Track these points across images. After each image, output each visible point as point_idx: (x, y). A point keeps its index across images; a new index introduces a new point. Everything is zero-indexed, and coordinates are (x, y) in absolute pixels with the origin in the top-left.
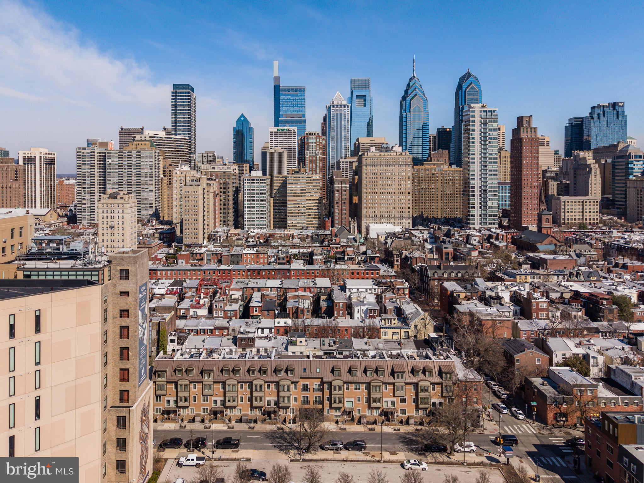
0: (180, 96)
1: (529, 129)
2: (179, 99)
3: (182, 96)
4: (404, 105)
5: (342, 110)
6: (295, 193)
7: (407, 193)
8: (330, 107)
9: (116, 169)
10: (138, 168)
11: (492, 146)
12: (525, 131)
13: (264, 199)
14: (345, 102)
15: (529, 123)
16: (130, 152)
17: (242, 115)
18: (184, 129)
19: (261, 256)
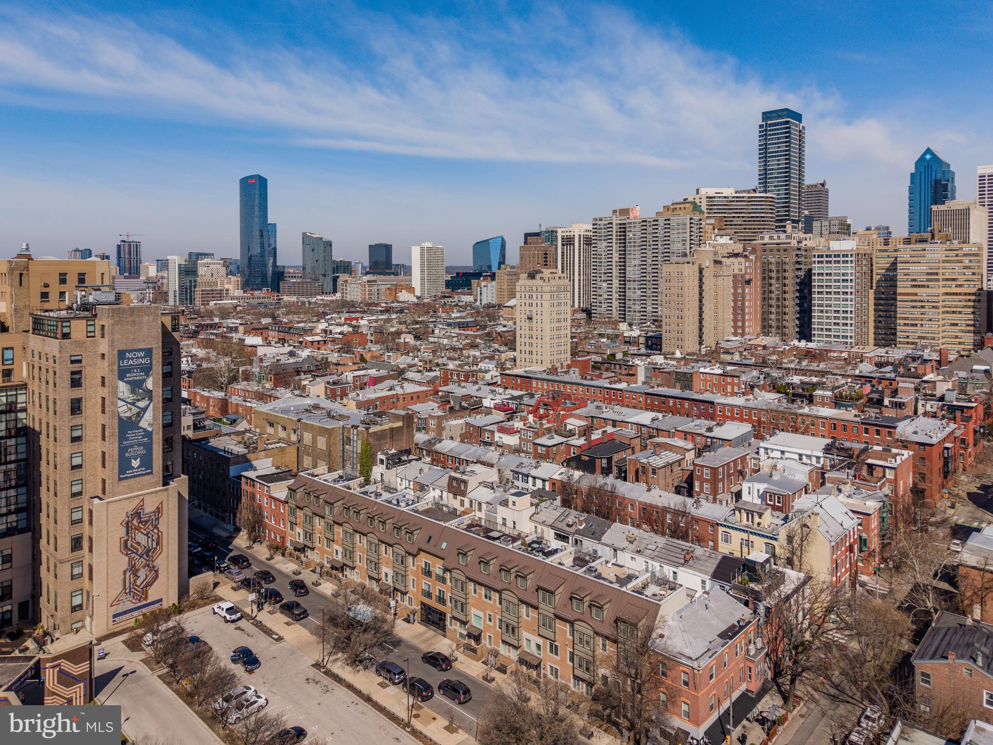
0: (773, 130)
2: (770, 135)
3: (776, 130)
6: (914, 280)
9: (639, 246)
10: (667, 245)
13: (849, 290)
16: (657, 221)
17: (928, 151)
18: (778, 182)
19: (729, 380)
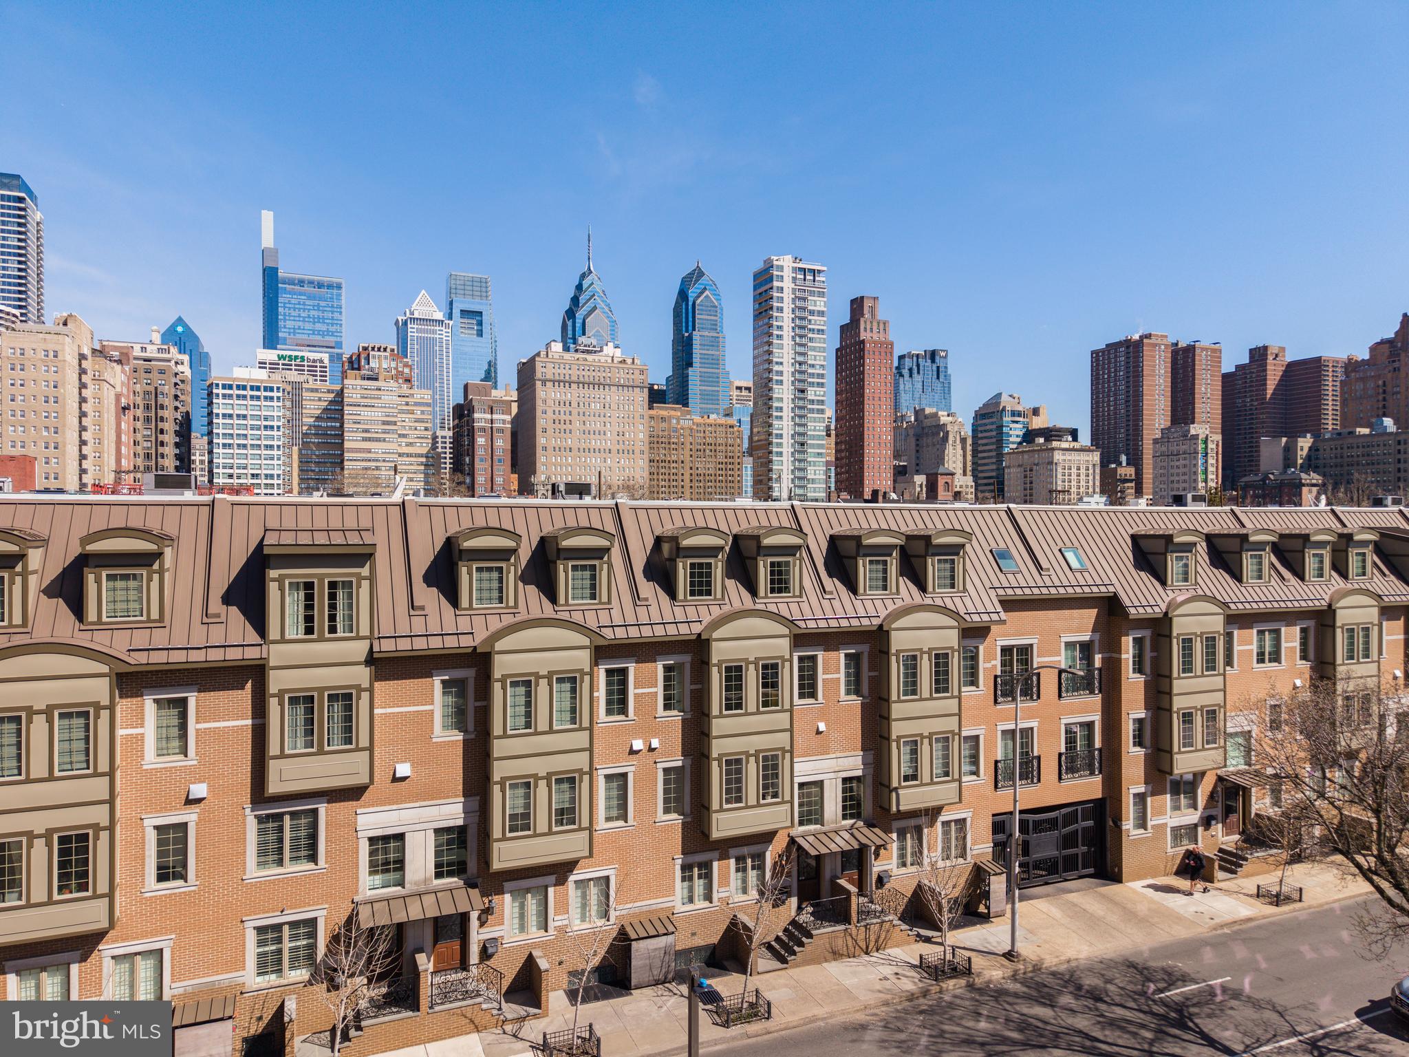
1: (875, 324)
4: (570, 328)
5: (434, 332)
6: (366, 431)
7: (637, 452)
8: (405, 323)
11: (814, 349)
12: (868, 327)
13: (275, 443)
14: (439, 315)
15: (872, 309)
